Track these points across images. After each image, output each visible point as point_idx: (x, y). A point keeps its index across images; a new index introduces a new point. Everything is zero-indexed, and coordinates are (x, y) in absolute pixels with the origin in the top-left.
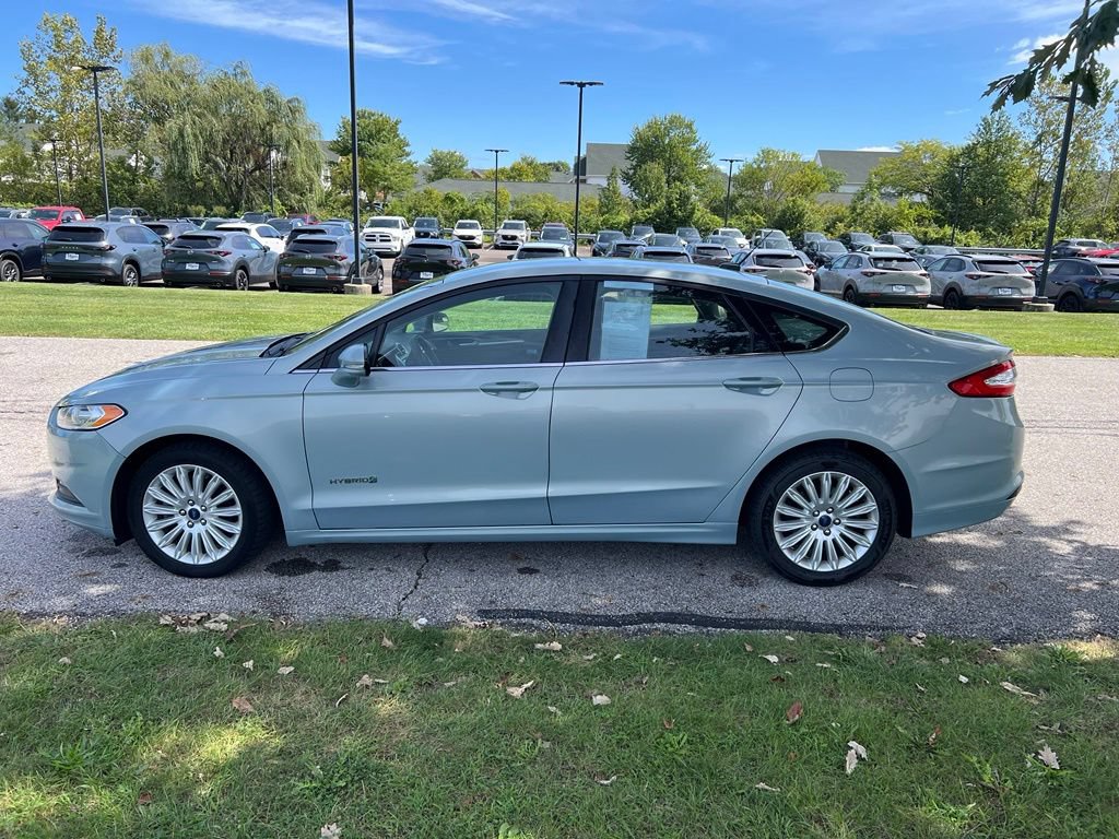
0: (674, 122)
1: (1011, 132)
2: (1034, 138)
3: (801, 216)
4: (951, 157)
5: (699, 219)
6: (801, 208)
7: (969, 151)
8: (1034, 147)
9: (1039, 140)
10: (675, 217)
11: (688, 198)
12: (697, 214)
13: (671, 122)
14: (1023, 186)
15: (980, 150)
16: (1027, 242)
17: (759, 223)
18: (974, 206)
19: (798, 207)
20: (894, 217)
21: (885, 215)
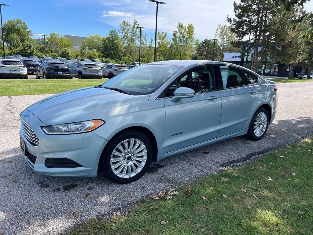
0: (18, 21)
1: (117, 35)
2: (123, 37)
3: (68, 54)
4: (104, 40)
5: (36, 53)
6: (68, 51)
7: (108, 39)
8: (123, 39)
9: (124, 37)
10: (27, 52)
11: (31, 47)
12: (35, 52)
13: (17, 21)
14: (122, 49)
15: (111, 39)
16: (125, 63)
17: (56, 55)
18: (111, 53)
19: (67, 51)
20: (93, 55)
21: (90, 54)
